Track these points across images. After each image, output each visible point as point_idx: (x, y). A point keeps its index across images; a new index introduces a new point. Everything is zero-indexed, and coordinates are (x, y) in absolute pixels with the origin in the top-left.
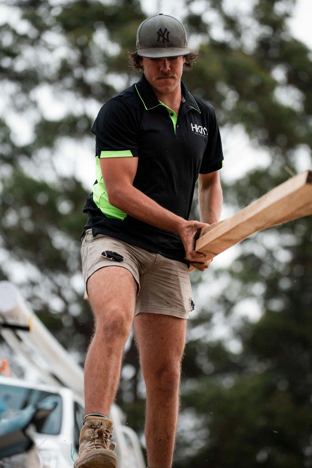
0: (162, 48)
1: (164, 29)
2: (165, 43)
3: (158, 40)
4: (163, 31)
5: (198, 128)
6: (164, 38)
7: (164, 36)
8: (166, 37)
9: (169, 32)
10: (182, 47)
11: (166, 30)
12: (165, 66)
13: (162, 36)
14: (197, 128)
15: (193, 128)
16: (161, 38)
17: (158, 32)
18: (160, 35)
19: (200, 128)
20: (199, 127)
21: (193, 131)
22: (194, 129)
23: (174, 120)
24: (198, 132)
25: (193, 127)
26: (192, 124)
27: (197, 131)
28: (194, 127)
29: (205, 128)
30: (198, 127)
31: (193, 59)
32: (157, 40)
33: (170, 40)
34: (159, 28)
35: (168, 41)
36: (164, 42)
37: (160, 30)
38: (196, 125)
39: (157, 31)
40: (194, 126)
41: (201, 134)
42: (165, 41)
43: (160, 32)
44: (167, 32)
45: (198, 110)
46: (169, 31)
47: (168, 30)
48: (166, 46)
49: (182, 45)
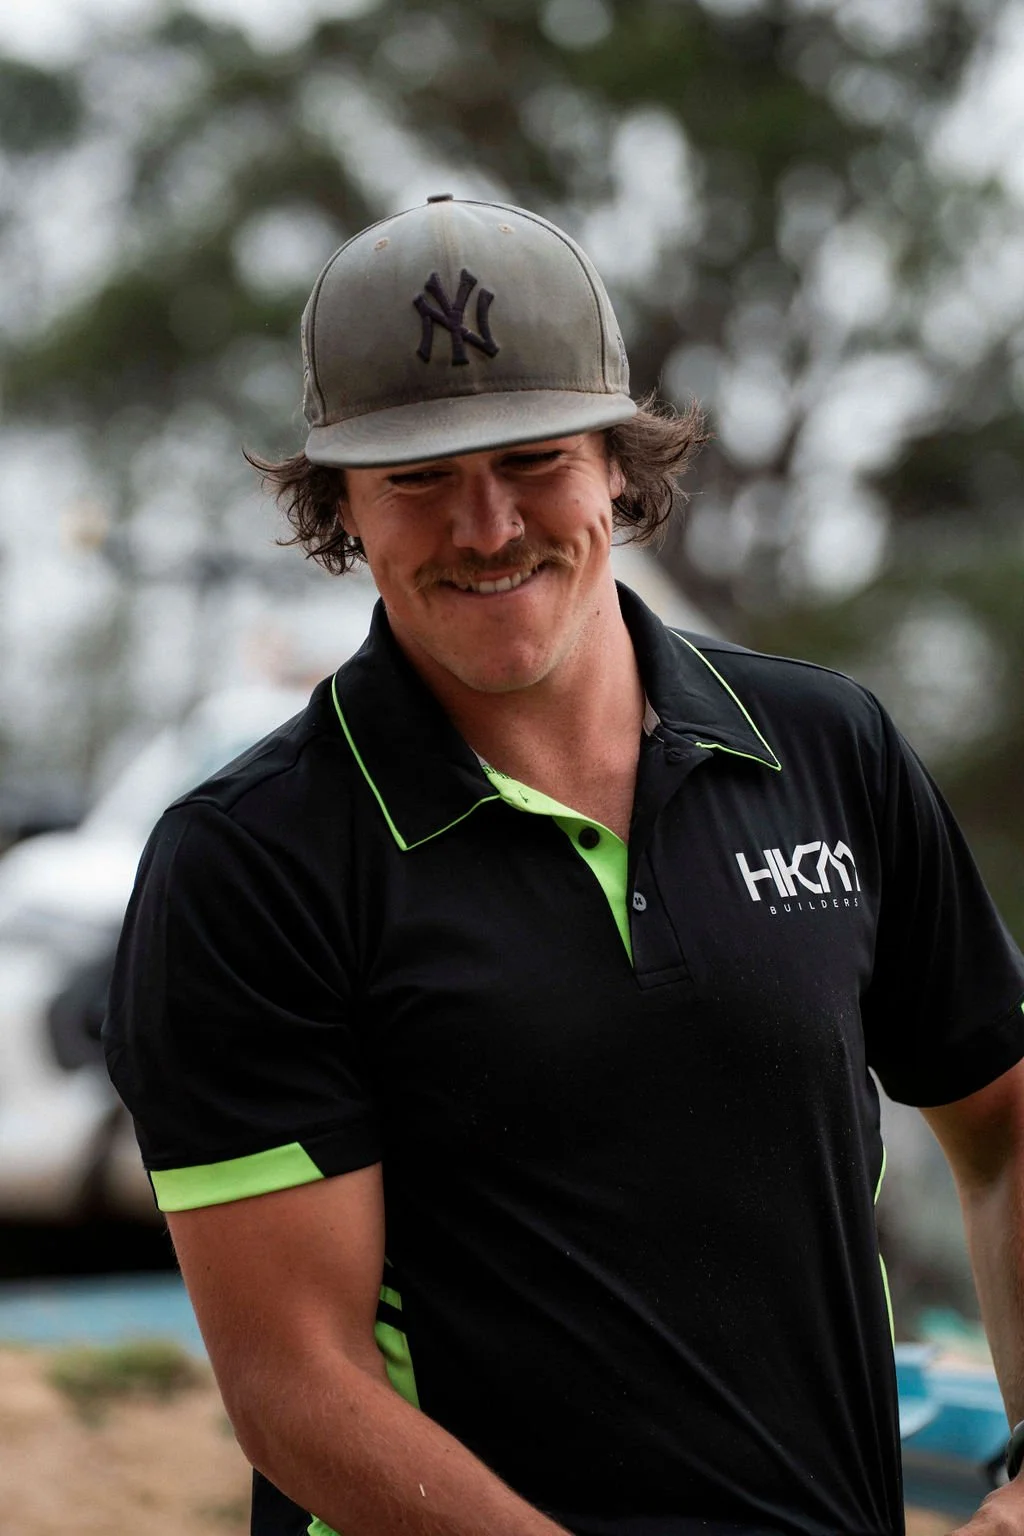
0: (451, 400)
1: (456, 278)
2: (466, 368)
3: (424, 354)
4: (451, 288)
5: (795, 868)
6: (461, 338)
7: (459, 318)
8: (469, 325)
9: (486, 299)
10: (582, 385)
11: (468, 281)
12: (483, 516)
13: (444, 325)
14: (782, 871)
15: (757, 883)
16: (442, 340)
17: (418, 304)
18: (436, 320)
19: (809, 864)
20: (800, 851)
21: (756, 896)
22: (765, 885)
23: (608, 871)
24: (793, 892)
25: (750, 878)
26: (741, 858)
27: (786, 889)
28: (765, 874)
29: (842, 849)
30: (789, 863)
31: (663, 463)
32: (419, 353)
33: (498, 344)
34: (427, 278)
35: (487, 350)
36: (460, 361)
37: (433, 287)
38: (773, 856)
39: (416, 294)
40: (757, 864)
41: (816, 898)
42: (469, 352)
43: (433, 305)
44: (474, 296)
45: (759, 750)
46: (491, 290)
47: (485, 284)
48: (477, 386)
49: (584, 370)
